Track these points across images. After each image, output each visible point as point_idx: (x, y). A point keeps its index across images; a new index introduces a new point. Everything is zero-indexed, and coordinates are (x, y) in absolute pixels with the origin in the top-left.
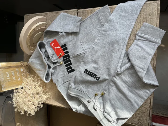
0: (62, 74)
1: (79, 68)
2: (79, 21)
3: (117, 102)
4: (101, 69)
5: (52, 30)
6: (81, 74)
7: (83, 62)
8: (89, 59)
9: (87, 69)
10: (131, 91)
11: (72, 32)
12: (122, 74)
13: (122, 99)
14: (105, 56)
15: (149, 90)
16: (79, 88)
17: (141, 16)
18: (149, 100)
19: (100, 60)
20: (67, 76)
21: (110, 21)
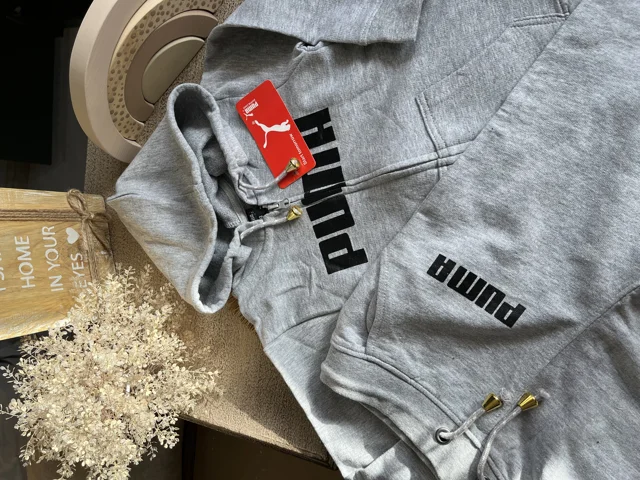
0: (294, 275)
1: (399, 247)
3: (609, 452)
4: (534, 264)
5: (255, 25)
6: (410, 279)
7: (427, 212)
9: (449, 257)
11: (374, 38)
14: (564, 187)
16: (385, 355)
19: (531, 206)
20: (319, 287)
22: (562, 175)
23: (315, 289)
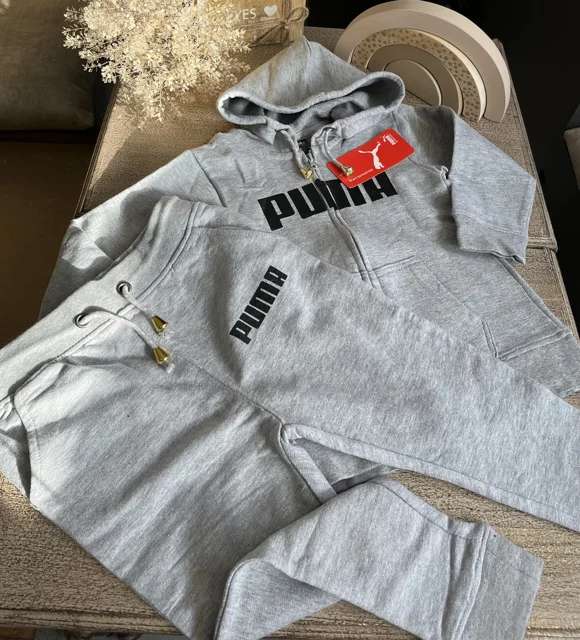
0: (253, 173)
1: (289, 247)
2: (509, 252)
3: (120, 428)
6: (264, 254)
7: (321, 267)
8: (334, 292)
9: (286, 282)
10: (175, 504)
12: (266, 453)
13: (135, 458)
14: (356, 366)
15: (184, 603)
16: (193, 243)
17: (570, 544)
18: (128, 607)
19: (337, 340)
20: (246, 194)
21: (526, 390)
22: (366, 362)
23: (244, 191)
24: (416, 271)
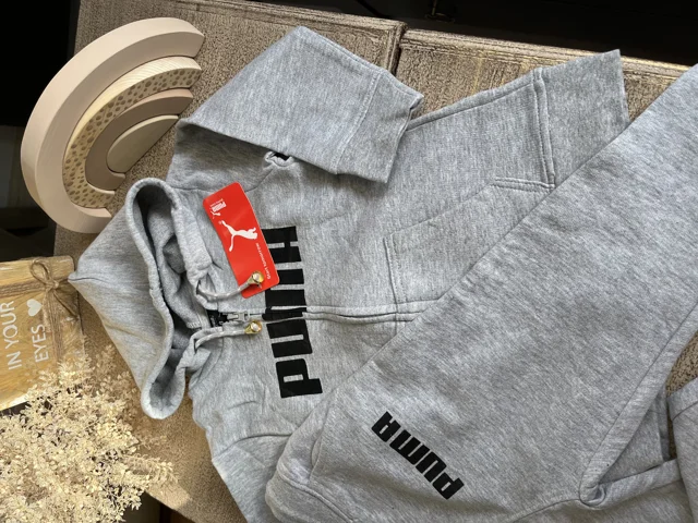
1: (350, 393)
2: (403, 115)
5: (220, 131)
6: (354, 431)
7: (381, 365)
8: (417, 363)
9: (395, 418)
16: (327, 492)
20: (272, 408)
21: (608, 170)
23: (267, 408)
24: (405, 245)
